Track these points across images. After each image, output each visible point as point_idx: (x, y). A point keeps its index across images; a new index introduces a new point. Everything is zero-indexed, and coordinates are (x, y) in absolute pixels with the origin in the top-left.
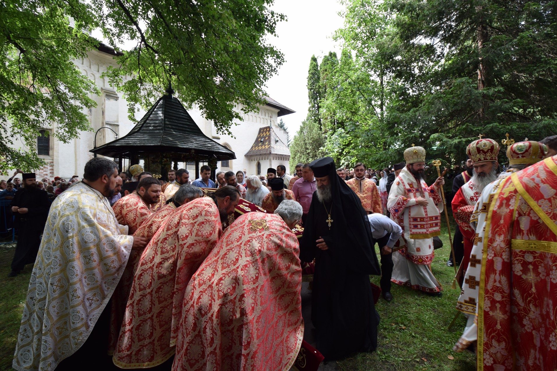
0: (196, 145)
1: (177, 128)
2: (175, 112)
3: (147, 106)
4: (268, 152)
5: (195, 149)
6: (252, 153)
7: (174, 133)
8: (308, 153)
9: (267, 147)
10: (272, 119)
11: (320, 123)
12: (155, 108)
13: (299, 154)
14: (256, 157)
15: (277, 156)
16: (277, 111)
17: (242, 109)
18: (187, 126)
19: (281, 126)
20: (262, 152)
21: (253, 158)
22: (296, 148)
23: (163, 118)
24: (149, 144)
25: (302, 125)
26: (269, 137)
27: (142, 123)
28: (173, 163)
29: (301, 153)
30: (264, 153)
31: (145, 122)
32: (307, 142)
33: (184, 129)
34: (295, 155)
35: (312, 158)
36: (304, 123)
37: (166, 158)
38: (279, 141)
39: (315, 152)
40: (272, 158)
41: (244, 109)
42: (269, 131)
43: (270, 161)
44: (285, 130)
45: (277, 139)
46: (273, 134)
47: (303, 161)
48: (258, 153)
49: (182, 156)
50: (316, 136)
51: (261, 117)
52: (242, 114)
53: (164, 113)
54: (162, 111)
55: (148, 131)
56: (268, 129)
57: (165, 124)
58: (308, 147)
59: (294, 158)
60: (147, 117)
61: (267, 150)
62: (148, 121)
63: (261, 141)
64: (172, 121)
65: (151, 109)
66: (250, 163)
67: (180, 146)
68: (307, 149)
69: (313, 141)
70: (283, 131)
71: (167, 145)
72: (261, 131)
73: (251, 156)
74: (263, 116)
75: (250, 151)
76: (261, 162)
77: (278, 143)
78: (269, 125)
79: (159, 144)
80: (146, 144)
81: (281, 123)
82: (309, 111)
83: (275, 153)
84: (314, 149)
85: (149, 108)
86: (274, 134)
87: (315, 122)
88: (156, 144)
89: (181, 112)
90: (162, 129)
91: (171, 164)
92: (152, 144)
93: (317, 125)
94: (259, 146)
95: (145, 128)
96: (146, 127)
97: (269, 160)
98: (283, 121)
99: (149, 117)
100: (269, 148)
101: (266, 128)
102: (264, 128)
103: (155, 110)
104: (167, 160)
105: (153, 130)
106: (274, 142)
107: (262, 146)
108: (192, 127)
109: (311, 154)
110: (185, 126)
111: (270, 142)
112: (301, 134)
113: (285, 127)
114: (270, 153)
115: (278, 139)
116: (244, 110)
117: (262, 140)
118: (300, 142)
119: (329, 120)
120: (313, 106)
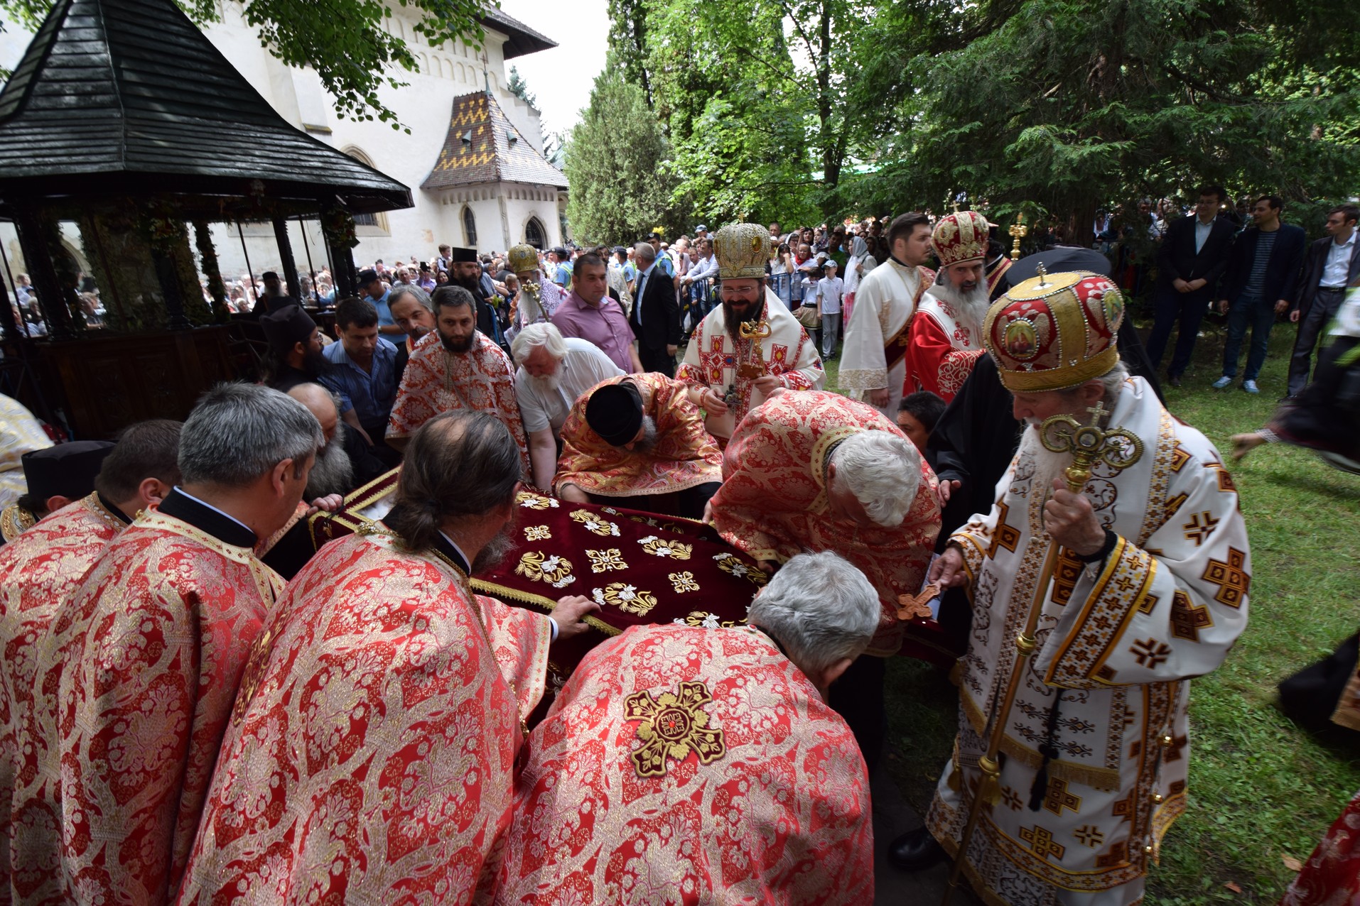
0: (265, 163)
1: (177, 97)
2: (152, 34)
3: (32, 11)
4: (493, 177)
5: (264, 181)
6: (441, 181)
7: (170, 117)
8: (622, 182)
9: (485, 159)
10: (489, 67)
11: (645, 84)
12: (64, 15)
13: (595, 185)
14: (455, 193)
15: (520, 189)
16: (502, 39)
17: (419, 28)
18: (213, 92)
19: (516, 90)
20: (472, 176)
21: (448, 194)
22: (587, 167)
23: (107, 56)
24: (79, 169)
25: (596, 91)
26: (488, 126)
27: (26, 79)
28: (191, 229)
29: (600, 180)
30: (481, 178)
31: (36, 75)
32: (614, 145)
33: (206, 102)
34: (585, 189)
35: (633, 195)
36: (600, 83)
37: (163, 216)
38: (520, 140)
39: (642, 177)
40: (505, 195)
41: (428, 26)
42: (486, 106)
43: (501, 203)
44: (529, 104)
45: (514, 135)
46: (497, 117)
47: (609, 205)
48: (462, 179)
49: (222, 205)
50: (640, 127)
51: (455, 58)
52: (416, 45)
53: (110, 36)
54: (98, 26)
55: (60, 115)
56: (480, 100)
57: (121, 81)
58: (619, 161)
59: (581, 197)
60: (39, 53)
61: (488, 169)
62: (47, 72)
63: (465, 141)
64: (147, 68)
65: (47, 20)
66: (440, 211)
67: (206, 171)
68: (616, 168)
69: (633, 144)
70: (525, 108)
71: (154, 168)
72: (462, 105)
73: (441, 188)
74: (460, 57)
75: (433, 175)
76: (476, 208)
77: (516, 148)
78: (480, 87)
79: (119, 166)
80: (64, 169)
81: (515, 81)
82: (613, 42)
83: (513, 178)
84: (637, 169)
85: (41, 16)
86: (500, 116)
87: (632, 81)
88: (106, 168)
89: (178, 35)
90: (114, 105)
91: (184, 232)
92: (89, 169)
93: (637, 88)
94: (459, 158)
95: (43, 103)
96: (48, 95)
97: (495, 202)
98: (519, 73)
99: (48, 52)
100: (493, 162)
101: (476, 96)
102: (467, 98)
103: (67, 23)
104: (169, 226)
105: (78, 108)
106: (505, 143)
107: (468, 156)
108: (234, 94)
109: (629, 184)
110: (207, 90)
111: (492, 143)
112: (595, 120)
113: (528, 92)
114: (499, 179)
115: (516, 135)
116: (428, 33)
117: (468, 136)
118: (595, 144)
119: (675, 75)
120: (624, 27)
